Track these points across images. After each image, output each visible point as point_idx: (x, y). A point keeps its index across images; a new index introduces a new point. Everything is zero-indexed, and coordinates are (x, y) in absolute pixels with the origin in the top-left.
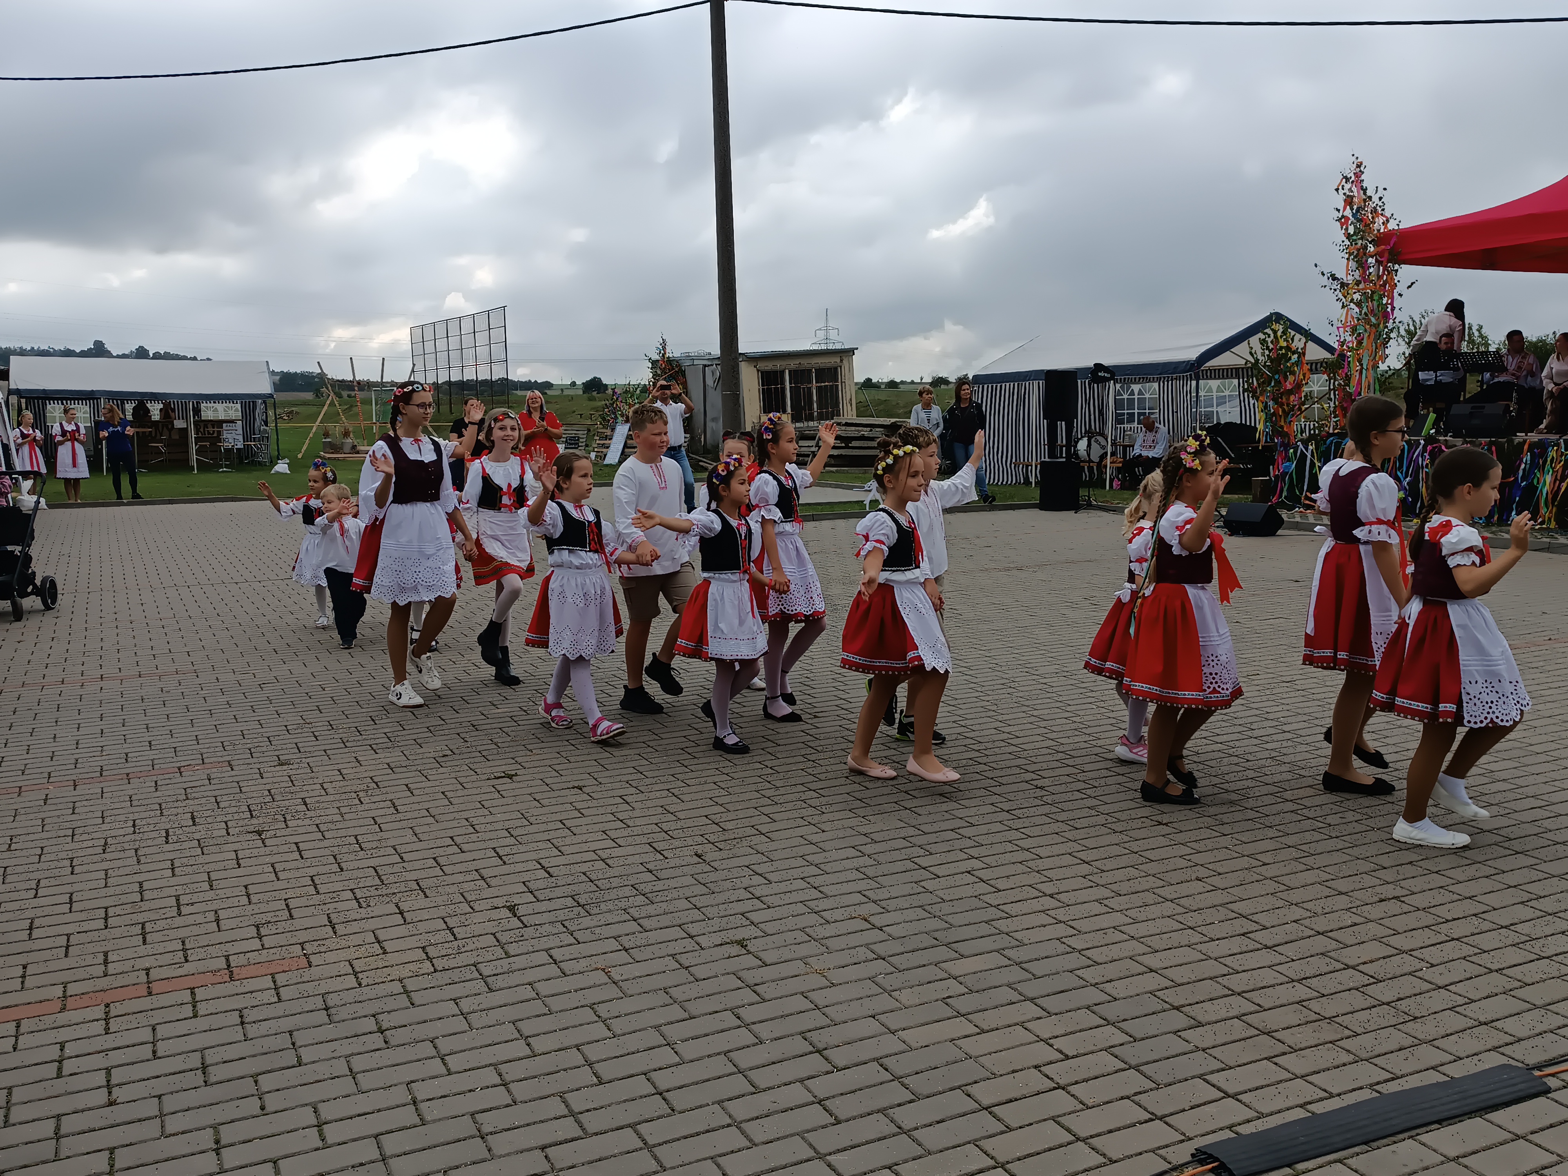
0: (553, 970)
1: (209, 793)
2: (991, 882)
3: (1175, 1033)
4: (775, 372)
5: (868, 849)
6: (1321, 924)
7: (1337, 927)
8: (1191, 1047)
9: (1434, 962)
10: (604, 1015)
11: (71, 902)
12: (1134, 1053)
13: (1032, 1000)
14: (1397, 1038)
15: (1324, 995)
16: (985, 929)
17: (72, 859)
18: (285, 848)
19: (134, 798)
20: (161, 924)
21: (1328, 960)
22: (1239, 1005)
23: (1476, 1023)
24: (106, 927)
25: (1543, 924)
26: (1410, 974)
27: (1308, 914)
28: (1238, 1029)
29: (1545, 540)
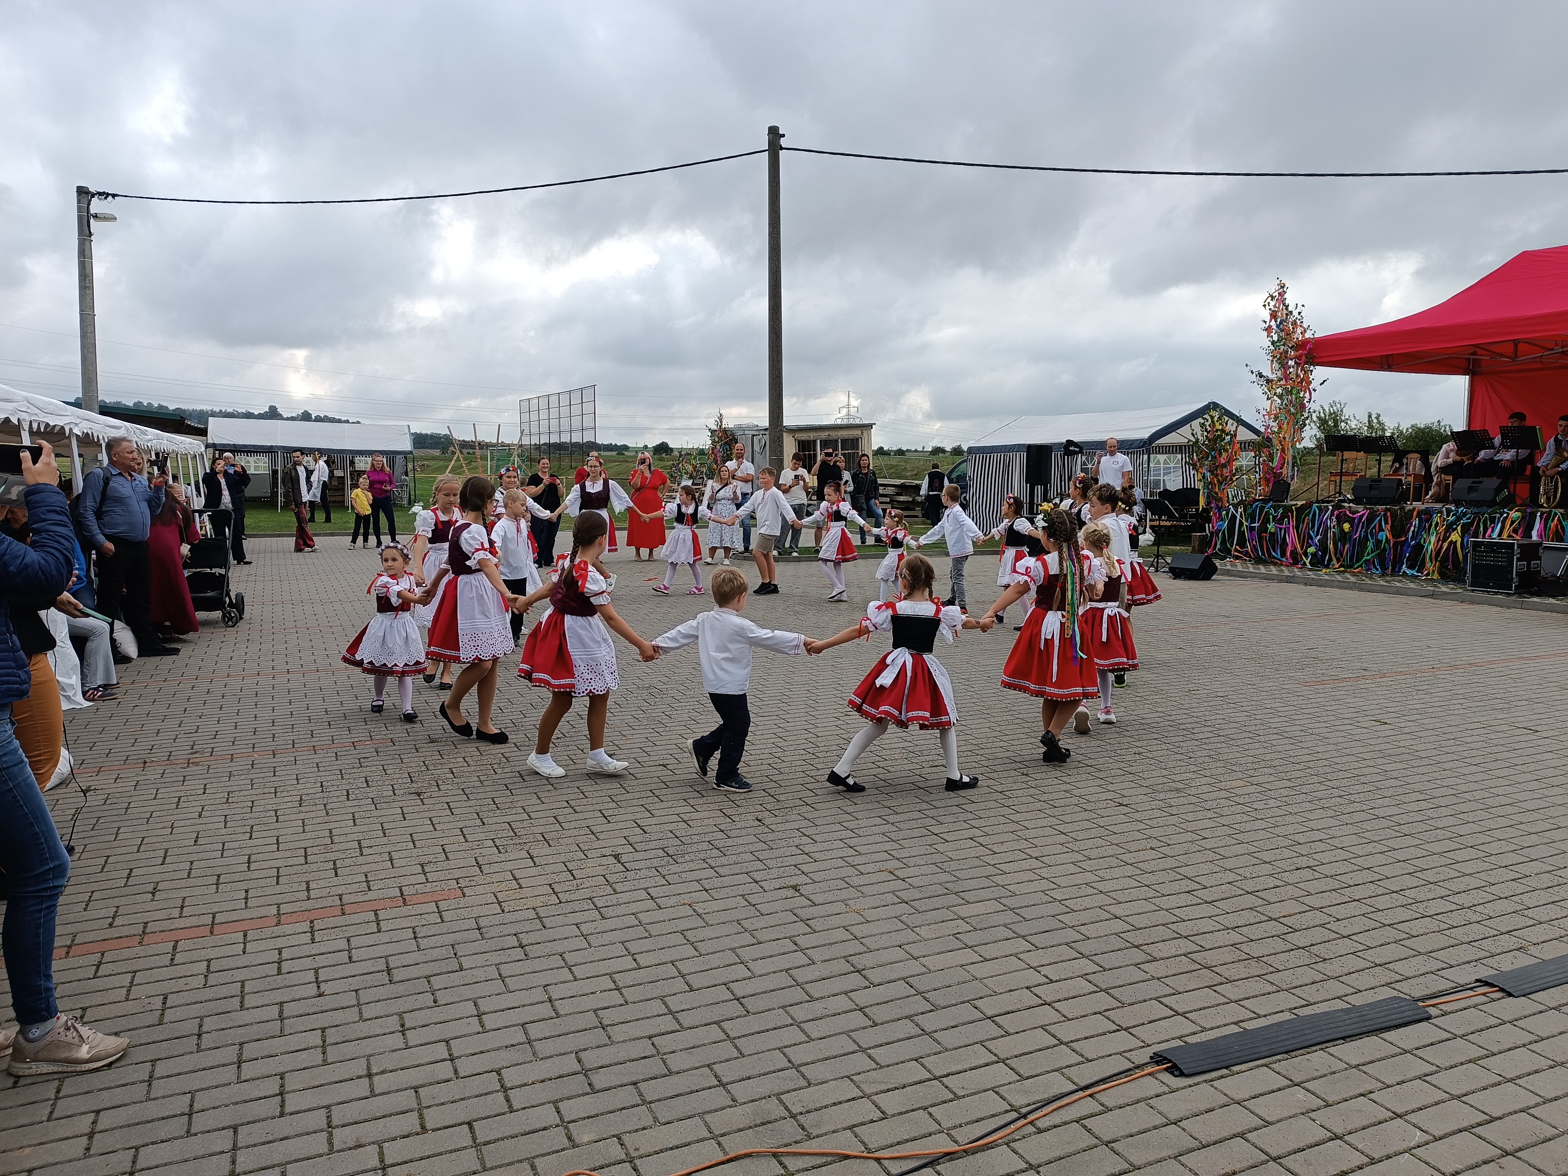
0: (651, 904)
1: (378, 763)
2: (989, 847)
3: (1136, 965)
4: (809, 442)
5: (892, 819)
6: (1249, 886)
7: (1262, 888)
8: (1148, 976)
9: (1340, 918)
10: (692, 939)
11: (278, 843)
12: (1103, 980)
13: (1023, 937)
14: (1310, 975)
15: (1252, 941)
16: (985, 882)
17: (276, 811)
18: (439, 806)
19: (320, 765)
20: (348, 862)
21: (1255, 913)
22: (1186, 946)
23: (1373, 965)
24: (306, 863)
25: (1426, 890)
26: (1320, 926)
27: (1240, 878)
28: (1185, 964)
29: (1430, 588)
